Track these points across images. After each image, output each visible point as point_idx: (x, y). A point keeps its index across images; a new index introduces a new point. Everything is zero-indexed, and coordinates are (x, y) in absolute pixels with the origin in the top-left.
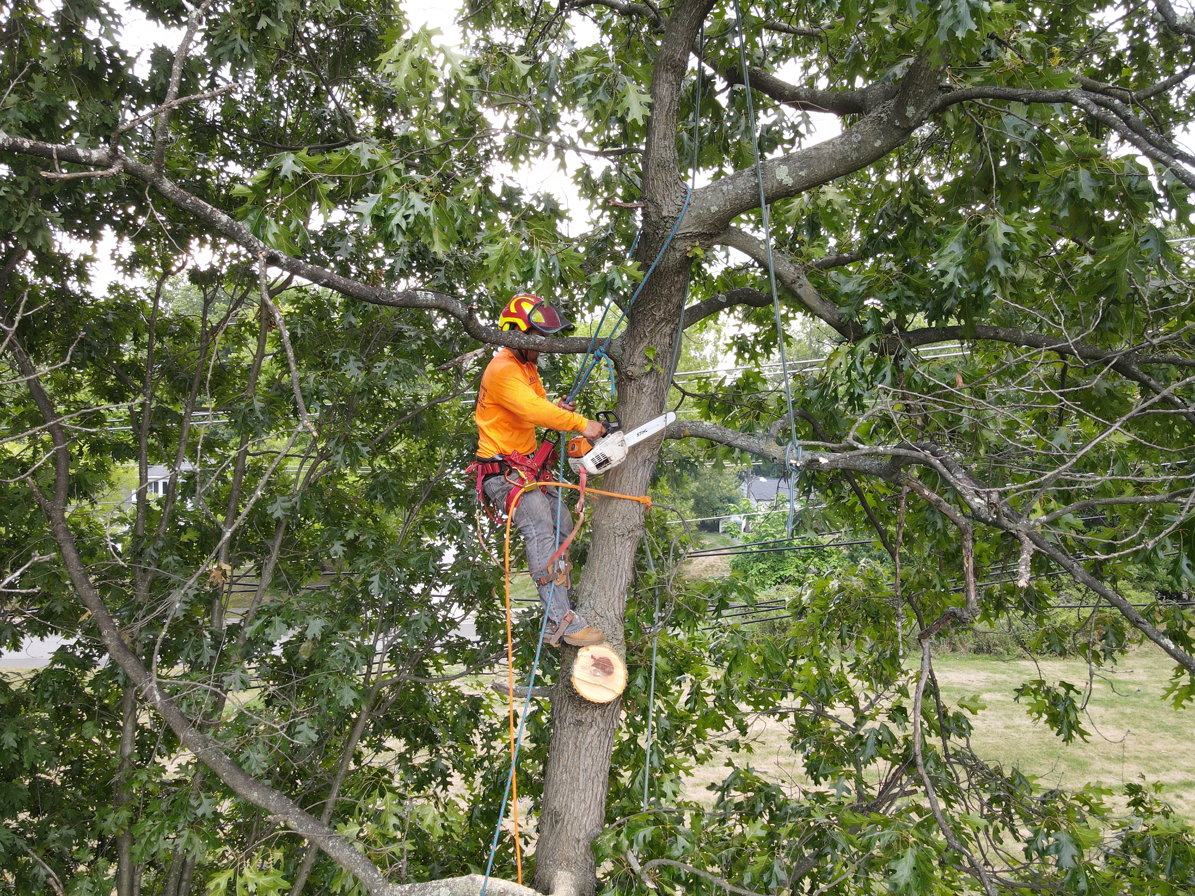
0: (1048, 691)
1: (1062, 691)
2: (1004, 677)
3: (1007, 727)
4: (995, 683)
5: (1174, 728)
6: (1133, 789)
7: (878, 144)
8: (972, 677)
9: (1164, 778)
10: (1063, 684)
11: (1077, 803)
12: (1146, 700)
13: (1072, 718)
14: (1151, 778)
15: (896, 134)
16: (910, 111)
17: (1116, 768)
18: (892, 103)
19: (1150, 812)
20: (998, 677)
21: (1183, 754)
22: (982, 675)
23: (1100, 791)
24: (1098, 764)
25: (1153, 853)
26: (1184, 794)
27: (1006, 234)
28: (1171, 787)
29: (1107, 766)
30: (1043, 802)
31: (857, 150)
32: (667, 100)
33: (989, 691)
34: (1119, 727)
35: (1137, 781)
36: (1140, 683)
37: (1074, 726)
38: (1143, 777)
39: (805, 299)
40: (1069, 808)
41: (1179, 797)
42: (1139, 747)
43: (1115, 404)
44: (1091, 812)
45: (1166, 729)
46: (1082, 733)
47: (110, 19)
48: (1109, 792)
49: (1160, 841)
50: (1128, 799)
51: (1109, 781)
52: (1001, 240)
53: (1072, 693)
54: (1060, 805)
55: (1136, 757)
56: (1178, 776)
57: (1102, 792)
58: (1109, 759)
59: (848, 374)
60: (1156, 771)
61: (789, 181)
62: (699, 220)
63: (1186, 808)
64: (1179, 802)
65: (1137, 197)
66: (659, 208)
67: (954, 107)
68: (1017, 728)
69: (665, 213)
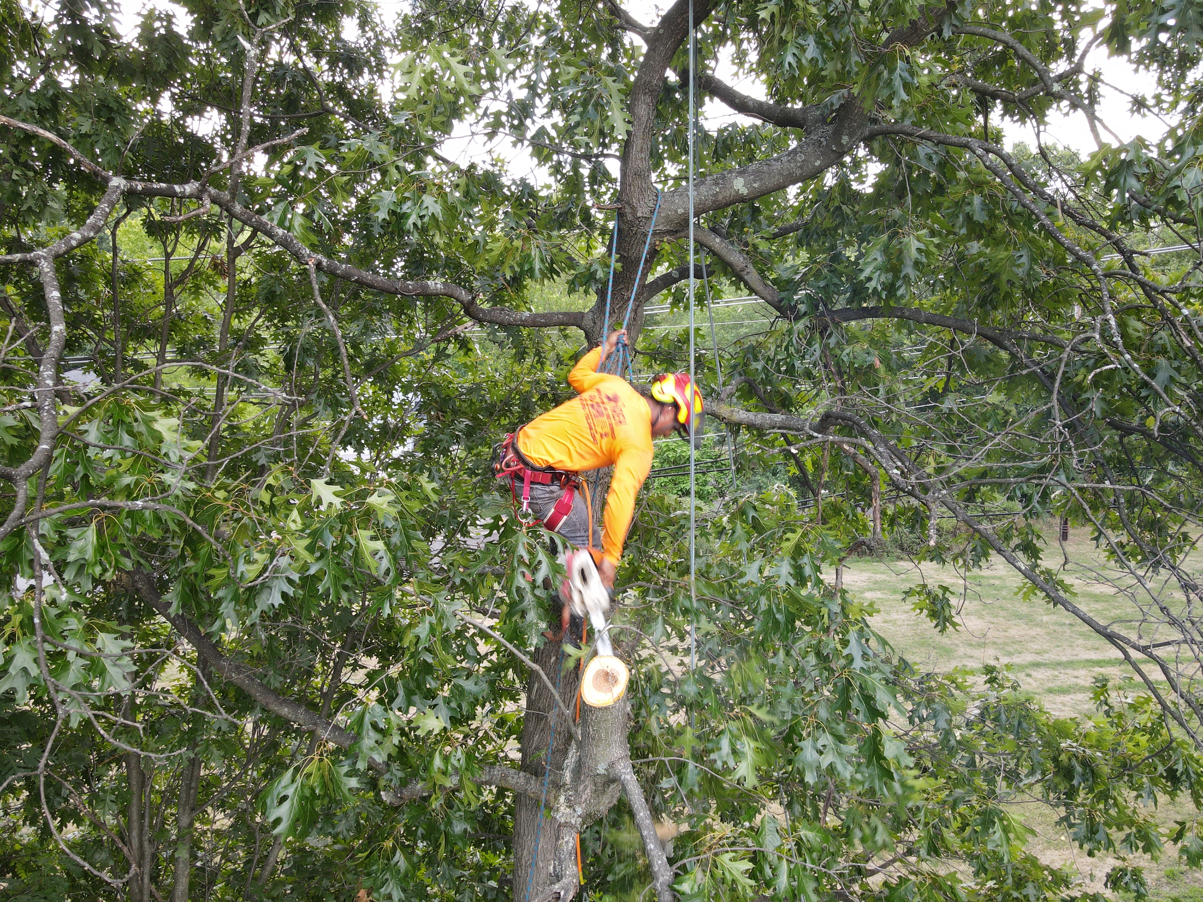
0: (929, 593)
1: (940, 593)
2: (884, 577)
3: (885, 622)
4: (876, 582)
5: (1027, 616)
6: (989, 670)
7: (818, 163)
8: (856, 578)
9: (1017, 660)
10: (941, 587)
11: (946, 682)
12: (1004, 593)
13: (947, 613)
14: (1005, 660)
15: (832, 156)
16: (845, 139)
17: (977, 653)
18: (830, 129)
19: (1001, 686)
20: (879, 577)
21: (1033, 639)
22: (865, 576)
23: (966, 672)
24: (961, 651)
25: (1003, 717)
26: (1033, 673)
27: (919, 250)
28: (1022, 668)
29: (969, 651)
30: (921, 683)
31: (801, 167)
32: (644, 119)
33: (871, 590)
34: (981, 617)
35: (992, 663)
36: (1000, 578)
37: (948, 619)
38: (997, 659)
39: (751, 284)
40: (941, 685)
41: (1028, 675)
42: (996, 634)
43: (991, 366)
44: (957, 688)
45: (1019, 617)
46: (954, 625)
47: (109, 6)
48: (972, 673)
49: (1009, 709)
50: (986, 678)
51: (972, 664)
52: (914, 254)
53: (948, 595)
54: (933, 684)
55: (994, 643)
56: (1029, 658)
57: (966, 673)
58: (970, 645)
59: (787, 349)
60: (1010, 654)
61: (744, 191)
62: (668, 220)
63: (1035, 684)
64: (1029, 680)
65: (1016, 218)
66: (634, 209)
67: (880, 137)
68: (894, 622)
69: (639, 214)
